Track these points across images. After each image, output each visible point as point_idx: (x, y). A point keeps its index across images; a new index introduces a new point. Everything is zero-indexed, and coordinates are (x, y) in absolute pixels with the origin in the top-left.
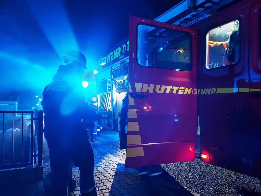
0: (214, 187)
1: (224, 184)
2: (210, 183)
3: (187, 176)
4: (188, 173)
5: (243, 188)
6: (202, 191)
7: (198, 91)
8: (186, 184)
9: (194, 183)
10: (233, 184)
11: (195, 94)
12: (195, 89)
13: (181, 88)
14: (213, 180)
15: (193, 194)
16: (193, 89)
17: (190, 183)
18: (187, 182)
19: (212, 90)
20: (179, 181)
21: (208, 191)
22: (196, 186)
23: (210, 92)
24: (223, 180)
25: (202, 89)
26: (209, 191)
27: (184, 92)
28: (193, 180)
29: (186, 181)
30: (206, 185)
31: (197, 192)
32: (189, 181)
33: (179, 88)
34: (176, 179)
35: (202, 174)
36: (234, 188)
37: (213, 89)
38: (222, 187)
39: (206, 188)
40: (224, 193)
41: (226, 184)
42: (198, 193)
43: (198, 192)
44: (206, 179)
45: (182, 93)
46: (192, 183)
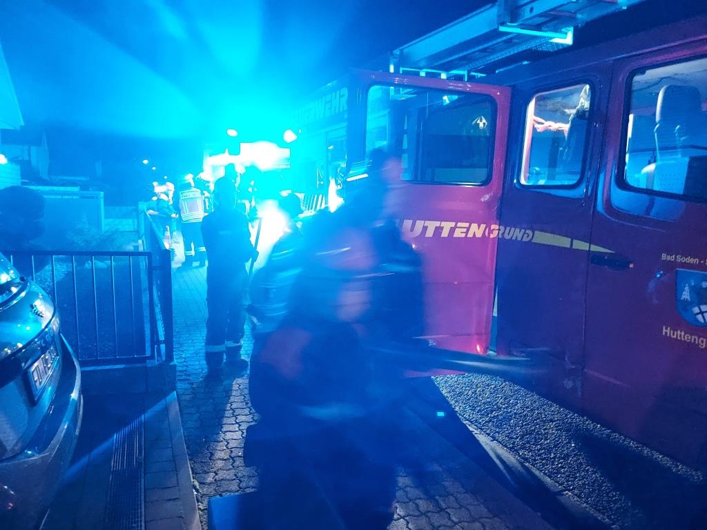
0: (526, 425)
1: (552, 421)
2: (521, 417)
3: (477, 398)
4: (483, 391)
5: (587, 430)
6: (497, 432)
7: (499, 230)
8: (469, 416)
9: (488, 414)
10: (570, 420)
11: (492, 236)
12: (493, 227)
13: (460, 224)
14: (532, 410)
15: (476, 435)
16: (488, 226)
17: (478, 412)
18: (474, 410)
19: (525, 233)
20: (457, 409)
21: (509, 433)
22: (490, 421)
23: (522, 239)
24: (552, 411)
25: (508, 229)
26: (512, 431)
27: (467, 233)
28: (487, 408)
29: (472, 410)
30: (511, 420)
31: (487, 434)
32: (478, 408)
33: (456, 225)
34: (453, 402)
35: (512, 396)
36: (568, 431)
37: (527, 231)
38: (544, 426)
39: (509, 425)
40: (542, 439)
41: (555, 421)
42: (489, 434)
43: (488, 432)
44: (516, 408)
45: (463, 235)
46: (483, 415)
